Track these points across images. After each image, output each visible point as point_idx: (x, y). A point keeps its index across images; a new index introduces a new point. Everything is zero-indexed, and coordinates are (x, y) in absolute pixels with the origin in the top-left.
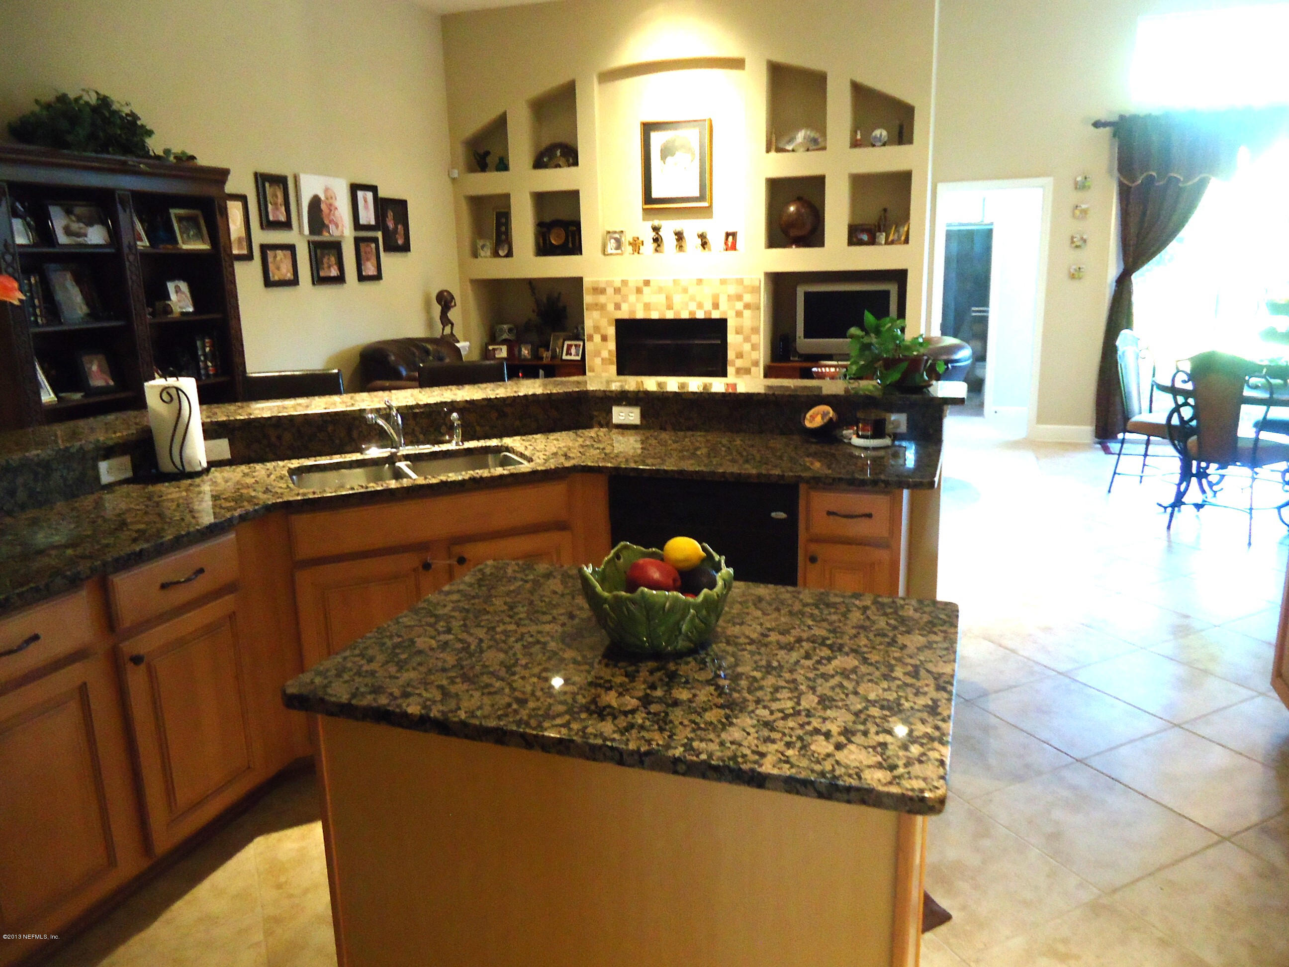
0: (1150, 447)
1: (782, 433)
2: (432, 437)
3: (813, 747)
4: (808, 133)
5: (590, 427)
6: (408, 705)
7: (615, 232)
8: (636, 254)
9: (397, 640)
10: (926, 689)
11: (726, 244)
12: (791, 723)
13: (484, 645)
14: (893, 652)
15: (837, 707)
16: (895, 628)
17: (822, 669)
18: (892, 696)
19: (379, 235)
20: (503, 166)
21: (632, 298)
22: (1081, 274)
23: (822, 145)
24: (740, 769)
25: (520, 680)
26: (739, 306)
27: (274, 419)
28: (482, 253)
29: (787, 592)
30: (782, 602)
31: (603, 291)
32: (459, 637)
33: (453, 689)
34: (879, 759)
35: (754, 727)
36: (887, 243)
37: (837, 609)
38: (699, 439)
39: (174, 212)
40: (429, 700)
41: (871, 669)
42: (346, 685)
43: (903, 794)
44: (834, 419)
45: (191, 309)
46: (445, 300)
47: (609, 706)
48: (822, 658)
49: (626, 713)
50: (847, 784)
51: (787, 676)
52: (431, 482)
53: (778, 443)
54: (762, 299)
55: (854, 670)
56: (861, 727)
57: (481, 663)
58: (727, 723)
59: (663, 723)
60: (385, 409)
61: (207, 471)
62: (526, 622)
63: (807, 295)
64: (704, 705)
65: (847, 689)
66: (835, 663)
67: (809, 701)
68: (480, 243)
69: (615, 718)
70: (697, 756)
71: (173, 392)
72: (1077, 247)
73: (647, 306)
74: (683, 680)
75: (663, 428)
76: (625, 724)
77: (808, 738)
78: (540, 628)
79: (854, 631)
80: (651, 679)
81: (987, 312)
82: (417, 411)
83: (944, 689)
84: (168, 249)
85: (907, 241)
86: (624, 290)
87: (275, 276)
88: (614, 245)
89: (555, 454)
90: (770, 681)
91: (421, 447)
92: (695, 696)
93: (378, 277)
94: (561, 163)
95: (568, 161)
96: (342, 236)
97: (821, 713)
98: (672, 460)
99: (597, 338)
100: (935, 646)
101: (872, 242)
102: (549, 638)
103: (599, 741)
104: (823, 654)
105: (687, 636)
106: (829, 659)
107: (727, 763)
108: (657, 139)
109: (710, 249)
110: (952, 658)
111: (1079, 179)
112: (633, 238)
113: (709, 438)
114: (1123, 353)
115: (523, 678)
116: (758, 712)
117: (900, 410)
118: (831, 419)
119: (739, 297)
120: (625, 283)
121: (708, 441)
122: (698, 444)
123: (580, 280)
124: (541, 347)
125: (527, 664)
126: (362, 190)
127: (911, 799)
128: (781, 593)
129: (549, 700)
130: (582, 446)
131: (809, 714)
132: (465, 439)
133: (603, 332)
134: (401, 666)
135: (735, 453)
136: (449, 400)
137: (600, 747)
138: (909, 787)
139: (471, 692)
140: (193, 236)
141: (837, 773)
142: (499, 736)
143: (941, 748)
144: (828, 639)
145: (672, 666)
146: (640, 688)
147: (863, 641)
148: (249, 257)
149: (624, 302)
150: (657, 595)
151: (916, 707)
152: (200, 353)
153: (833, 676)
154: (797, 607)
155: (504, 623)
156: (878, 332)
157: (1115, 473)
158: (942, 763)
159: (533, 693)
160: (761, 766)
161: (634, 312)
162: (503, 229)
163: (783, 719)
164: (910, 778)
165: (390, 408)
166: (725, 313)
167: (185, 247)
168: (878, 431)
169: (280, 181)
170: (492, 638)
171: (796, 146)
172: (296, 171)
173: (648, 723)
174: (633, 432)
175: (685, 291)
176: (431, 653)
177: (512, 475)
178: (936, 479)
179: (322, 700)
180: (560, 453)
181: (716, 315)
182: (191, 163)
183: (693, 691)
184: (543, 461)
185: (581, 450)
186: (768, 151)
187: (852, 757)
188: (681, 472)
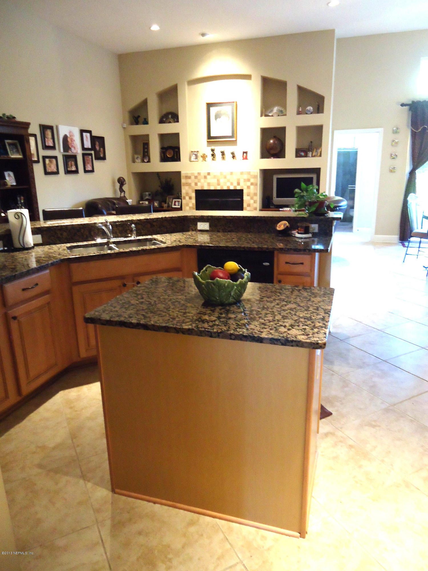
0: (421, 244)
1: (268, 233)
2: (124, 234)
3: (280, 330)
4: (279, 108)
5: (188, 231)
6: (132, 320)
7: (195, 152)
8: (204, 161)
9: (123, 301)
10: (321, 313)
11: (243, 157)
12: (272, 323)
13: (157, 302)
14: (309, 303)
15: (288, 319)
16: (310, 296)
17: (283, 308)
18: (308, 316)
19: (93, 152)
20: (146, 122)
21: (202, 180)
22: (395, 170)
23: (284, 113)
24: (254, 336)
25: (172, 313)
26: (249, 184)
27: (59, 227)
28: (137, 161)
29: (270, 285)
30: (268, 288)
31: (189, 178)
32: (147, 300)
33: (147, 315)
34: (303, 333)
35: (258, 324)
36: (312, 156)
37: (289, 290)
38: (234, 235)
39: (7, 141)
40: (139, 318)
41: (301, 308)
42: (107, 315)
43: (311, 342)
44: (289, 227)
45: (15, 184)
46: (121, 181)
47: (206, 320)
48: (283, 305)
49: (212, 321)
50: (292, 340)
51: (271, 310)
52: (126, 251)
53: (266, 236)
54: (258, 181)
55: (295, 308)
56: (297, 324)
57: (157, 308)
58: (249, 324)
59: (226, 324)
60: (104, 223)
61: (33, 247)
62: (172, 295)
63: (278, 179)
64: (240, 319)
65: (292, 313)
66: (288, 306)
67: (278, 317)
68: (136, 156)
69: (208, 322)
70: (239, 333)
71: (20, 214)
72: (393, 158)
73: (209, 184)
74: (232, 312)
75: (219, 231)
76: (212, 324)
77: (278, 328)
78: (177, 297)
79: (295, 297)
80: (220, 312)
81: (355, 187)
82: (118, 224)
83: (327, 313)
84: (5, 157)
85: (320, 156)
86: (199, 177)
87: (49, 170)
88: (195, 157)
89: (175, 241)
90: (264, 312)
91: (119, 238)
92: (237, 316)
93: (92, 171)
94: (171, 121)
95: (174, 120)
96: (77, 153)
97: (283, 321)
98: (223, 242)
99: (187, 198)
100: (325, 301)
101: (306, 156)
102: (181, 300)
103: (203, 329)
104: (283, 304)
105: (233, 297)
106: (286, 305)
107: (249, 334)
108: (213, 110)
109: (236, 159)
110: (331, 304)
111: (394, 129)
112: (203, 154)
113: (237, 235)
114: (411, 203)
115: (173, 312)
116: (260, 320)
117: (315, 223)
118: (287, 227)
119: (249, 180)
120: (199, 174)
121: (237, 236)
122: (233, 237)
123: (179, 173)
124: (163, 202)
125: (174, 308)
126: (85, 132)
127: (314, 343)
128: (267, 286)
129: (183, 318)
130: (186, 238)
131: (278, 321)
132: (137, 236)
133: (190, 195)
134: (126, 309)
135: (248, 240)
136: (131, 219)
137: (204, 331)
138: (313, 340)
139: (154, 316)
140: (15, 152)
141: (288, 337)
142: (167, 329)
143: (325, 329)
144: (285, 299)
145: (228, 308)
146: (216, 314)
147: (298, 300)
148: (38, 162)
149: (199, 182)
150: (222, 281)
151: (317, 318)
152: (19, 202)
153: (287, 310)
154: (274, 289)
155: (163, 296)
156: (307, 191)
157: (406, 254)
158: (325, 334)
159: (177, 316)
160: (261, 335)
161: (203, 187)
162: (146, 150)
163: (269, 322)
164: (314, 338)
165: (107, 222)
166: (242, 187)
167: (12, 157)
168: (306, 231)
169: (51, 128)
170: (160, 300)
171: (273, 114)
172: (57, 124)
173: (220, 324)
174: (206, 233)
175: (225, 177)
176: (137, 305)
177: (158, 248)
178: (329, 249)
179: (100, 319)
180: (177, 240)
181: (238, 188)
182: (13, 120)
183: (236, 315)
184: (170, 243)
185: (186, 239)
186: (261, 116)
187: (294, 332)
188: (227, 247)
